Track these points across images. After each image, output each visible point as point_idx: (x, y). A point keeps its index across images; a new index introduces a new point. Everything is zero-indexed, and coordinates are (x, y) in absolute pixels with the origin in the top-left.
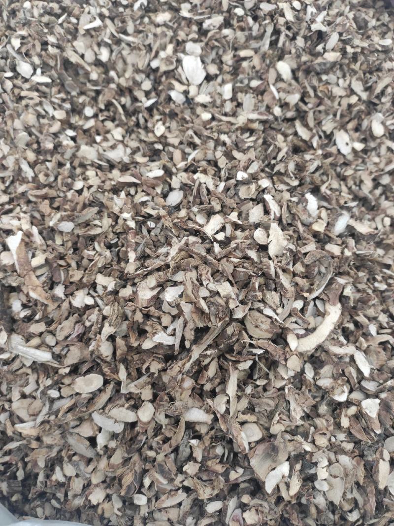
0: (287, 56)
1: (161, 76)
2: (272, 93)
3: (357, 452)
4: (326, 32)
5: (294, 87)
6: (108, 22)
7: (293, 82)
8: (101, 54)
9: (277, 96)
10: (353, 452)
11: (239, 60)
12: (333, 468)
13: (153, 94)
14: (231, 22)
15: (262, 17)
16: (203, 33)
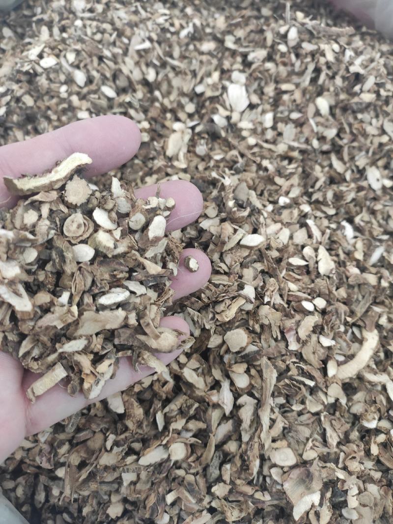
0: (326, 93)
1: (205, 101)
2: (311, 126)
3: (385, 482)
4: (363, 75)
5: (330, 123)
6: (156, 45)
7: (330, 118)
8: (148, 73)
9: (315, 129)
10: (380, 481)
11: (280, 93)
12: (363, 496)
13: (196, 117)
14: (274, 57)
15: (303, 55)
16: (247, 64)
